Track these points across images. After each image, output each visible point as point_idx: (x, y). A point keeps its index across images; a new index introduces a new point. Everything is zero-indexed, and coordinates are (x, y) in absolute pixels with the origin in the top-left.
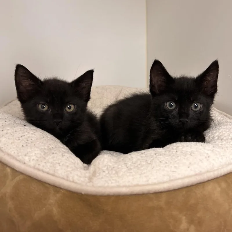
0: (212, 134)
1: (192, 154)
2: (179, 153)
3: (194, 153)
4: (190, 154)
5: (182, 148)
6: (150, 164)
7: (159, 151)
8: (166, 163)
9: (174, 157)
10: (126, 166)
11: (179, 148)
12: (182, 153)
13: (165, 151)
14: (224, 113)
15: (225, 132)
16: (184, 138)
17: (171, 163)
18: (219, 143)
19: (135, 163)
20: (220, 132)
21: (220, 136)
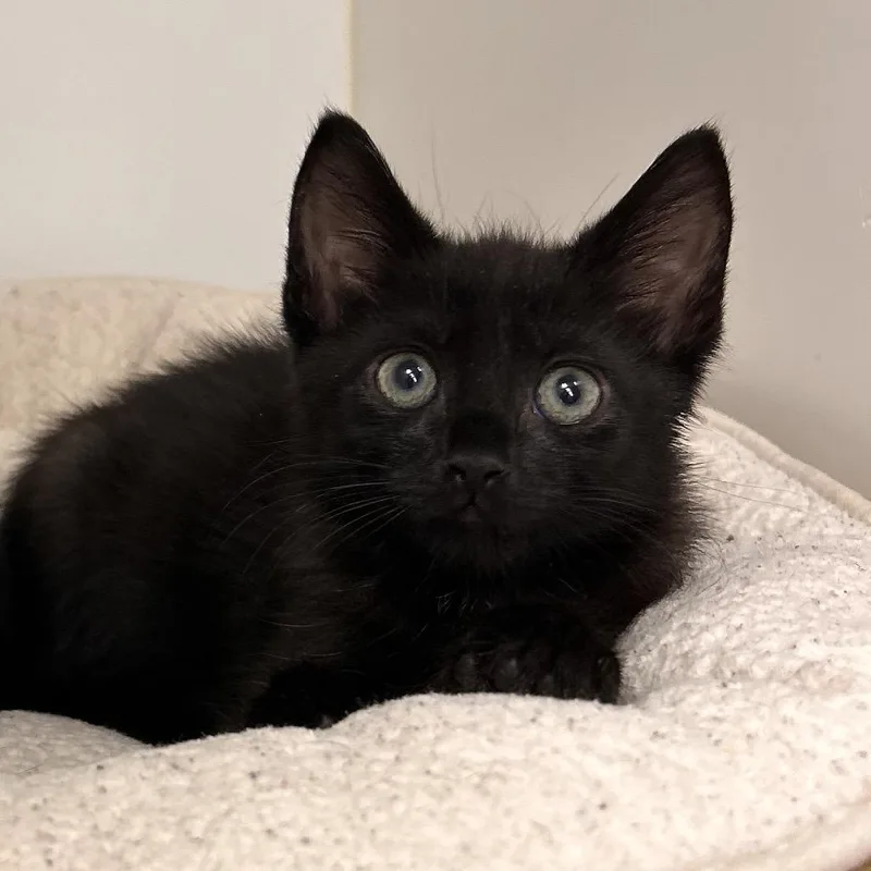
0: (685, 632)
1: (493, 784)
2: (407, 774)
3: (502, 778)
4: (478, 787)
5: (438, 739)
6: (199, 841)
7: (289, 750)
8: (306, 841)
9: (365, 802)
10: (47, 851)
11: (417, 735)
12: (428, 772)
13: (328, 756)
14: (820, 476)
15: (766, 627)
16: (478, 667)
17: (338, 841)
18: (699, 705)
19: (109, 835)
20: (736, 621)
21: (730, 654)
